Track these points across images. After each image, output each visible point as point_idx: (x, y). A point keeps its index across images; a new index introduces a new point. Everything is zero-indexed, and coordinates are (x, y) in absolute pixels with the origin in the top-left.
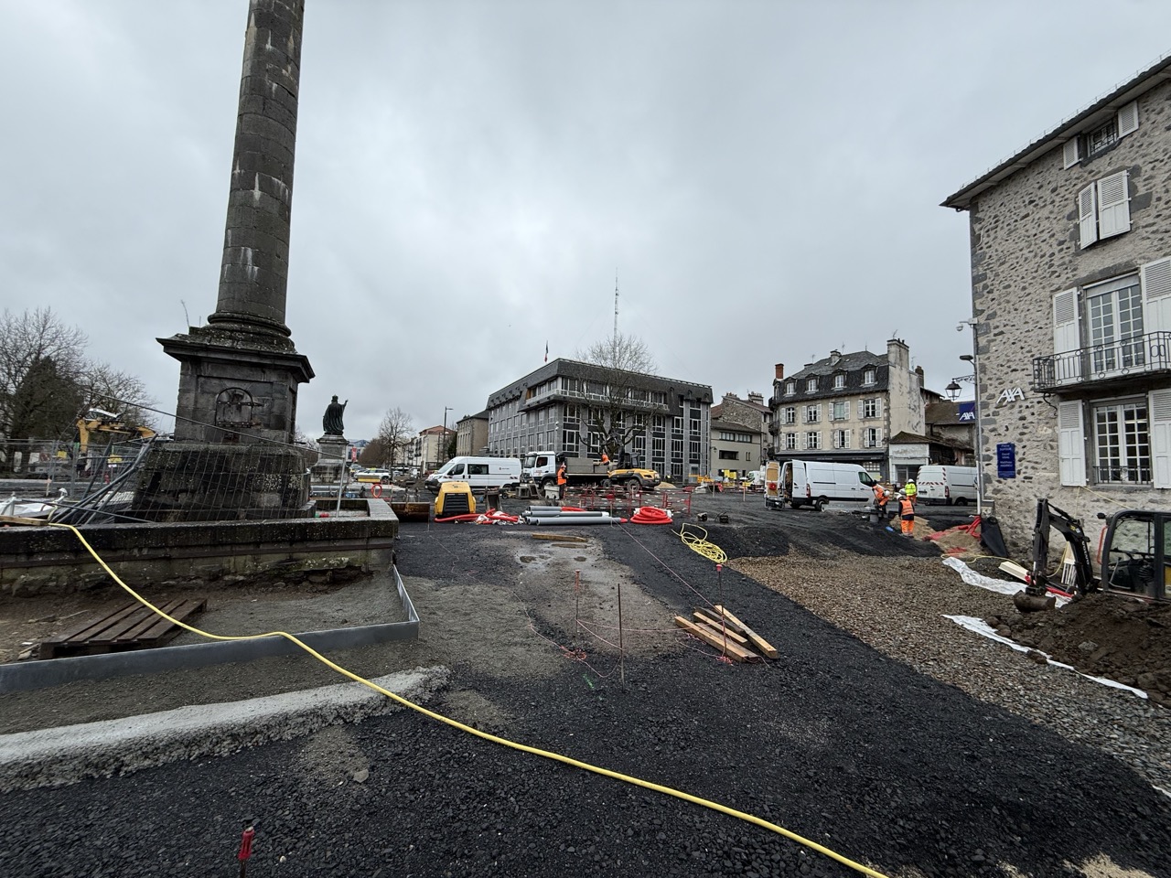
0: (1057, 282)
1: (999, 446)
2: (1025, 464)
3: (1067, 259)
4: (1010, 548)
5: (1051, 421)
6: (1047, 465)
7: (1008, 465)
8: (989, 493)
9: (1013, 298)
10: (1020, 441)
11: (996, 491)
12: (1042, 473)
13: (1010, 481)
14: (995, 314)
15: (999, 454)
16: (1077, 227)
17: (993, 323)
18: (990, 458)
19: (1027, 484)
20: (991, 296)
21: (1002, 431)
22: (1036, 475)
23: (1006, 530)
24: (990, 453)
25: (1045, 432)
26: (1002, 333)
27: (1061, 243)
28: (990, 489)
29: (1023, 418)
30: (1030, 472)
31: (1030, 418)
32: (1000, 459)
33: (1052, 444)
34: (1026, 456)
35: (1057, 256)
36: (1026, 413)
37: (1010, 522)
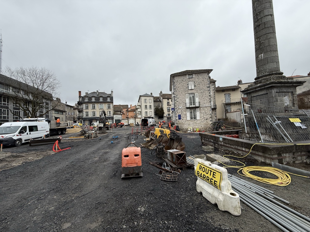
0: (186, 93)
1: (178, 115)
2: (182, 117)
3: (187, 90)
4: (180, 130)
5: (186, 111)
6: (185, 117)
7: (180, 117)
8: (177, 122)
9: (180, 94)
10: (181, 114)
11: (178, 122)
12: (185, 119)
13: (180, 120)
14: (177, 95)
15: (179, 116)
16: (188, 86)
17: (177, 96)
18: (177, 117)
19: (183, 120)
20: (177, 92)
21: (179, 113)
22: (184, 119)
23: (180, 127)
24: (177, 116)
25: (185, 113)
26: (178, 98)
27: (186, 88)
28: (177, 121)
29: (182, 111)
30: (183, 119)
31: (183, 111)
32: (179, 117)
33: (186, 115)
34: (182, 116)
35: (186, 89)
36: (182, 110)
37: (180, 126)
